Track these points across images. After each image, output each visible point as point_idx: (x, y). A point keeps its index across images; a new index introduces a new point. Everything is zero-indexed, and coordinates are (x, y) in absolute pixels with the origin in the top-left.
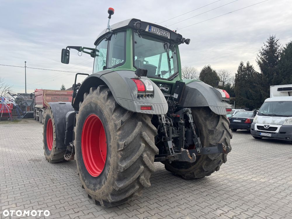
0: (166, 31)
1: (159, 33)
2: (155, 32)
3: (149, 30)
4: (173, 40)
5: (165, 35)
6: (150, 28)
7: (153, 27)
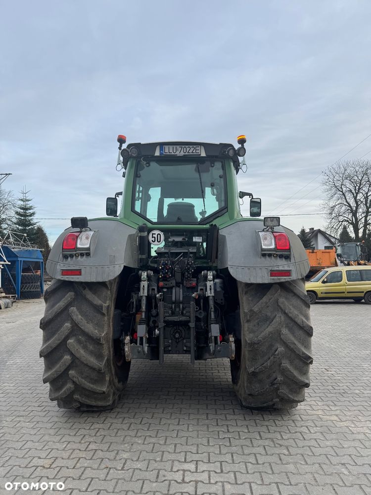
0: (195, 146)
1: (180, 152)
2: (173, 153)
3: (161, 154)
4: (212, 157)
5: (194, 151)
6: (161, 149)
7: (167, 147)
